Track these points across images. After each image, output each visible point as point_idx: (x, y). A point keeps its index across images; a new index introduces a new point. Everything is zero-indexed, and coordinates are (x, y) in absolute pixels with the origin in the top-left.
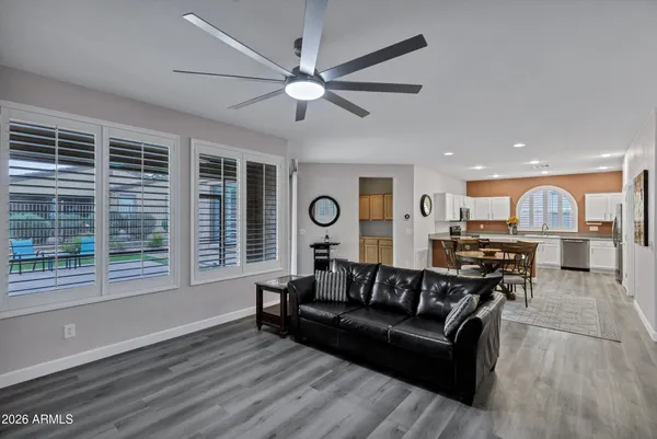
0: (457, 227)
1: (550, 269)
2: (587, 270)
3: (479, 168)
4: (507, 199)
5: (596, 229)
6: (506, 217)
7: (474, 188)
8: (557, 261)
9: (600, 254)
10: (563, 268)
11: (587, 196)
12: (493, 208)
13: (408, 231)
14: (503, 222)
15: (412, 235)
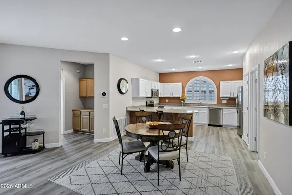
0: (151, 102)
1: (201, 126)
2: (221, 126)
3: (159, 60)
4: (180, 84)
5: (225, 102)
6: (179, 95)
7: (164, 77)
8: (206, 121)
9: (229, 117)
10: (209, 125)
11: (222, 82)
12: (173, 89)
13: (105, 106)
14: (178, 98)
15: (108, 109)
